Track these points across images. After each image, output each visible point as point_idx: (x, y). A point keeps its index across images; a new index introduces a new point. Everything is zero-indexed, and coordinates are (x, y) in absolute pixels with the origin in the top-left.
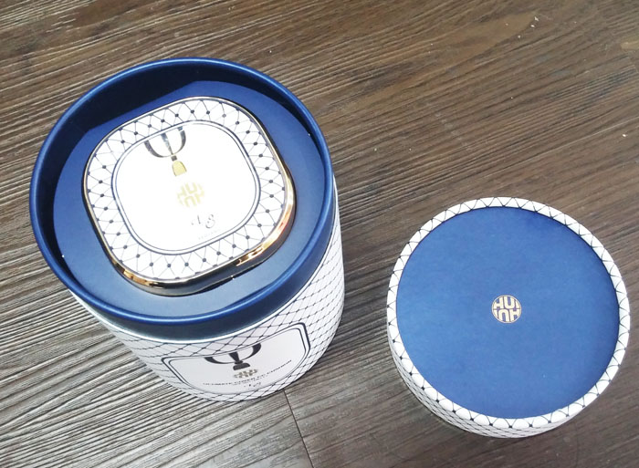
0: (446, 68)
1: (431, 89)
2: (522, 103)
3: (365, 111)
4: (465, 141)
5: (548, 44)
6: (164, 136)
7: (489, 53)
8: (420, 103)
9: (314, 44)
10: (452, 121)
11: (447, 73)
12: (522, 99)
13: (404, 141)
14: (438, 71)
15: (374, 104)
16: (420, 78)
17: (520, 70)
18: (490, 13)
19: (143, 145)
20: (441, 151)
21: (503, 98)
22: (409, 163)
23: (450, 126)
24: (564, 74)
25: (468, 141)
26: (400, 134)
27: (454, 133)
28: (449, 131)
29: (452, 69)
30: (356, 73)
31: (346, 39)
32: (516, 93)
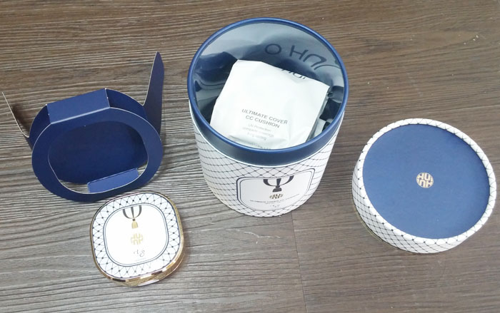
0: (419, 50)
1: (408, 59)
2: (457, 79)
3: (367, 62)
4: (419, 91)
5: (481, 51)
6: (132, 208)
7: (445, 48)
8: (399, 65)
9: (348, 20)
10: (415, 79)
11: (419, 53)
12: (458, 77)
13: (385, 83)
14: (414, 50)
15: (373, 59)
16: (402, 52)
17: (461, 61)
18: (451, 27)
19: (122, 211)
20: (405, 93)
21: (448, 74)
22: (386, 94)
23: (414, 81)
24: (487, 69)
25: (421, 91)
26: (384, 79)
27: (415, 85)
28: (412, 84)
29: (423, 51)
30: (367, 41)
31: (366, 22)
32: (456, 73)
